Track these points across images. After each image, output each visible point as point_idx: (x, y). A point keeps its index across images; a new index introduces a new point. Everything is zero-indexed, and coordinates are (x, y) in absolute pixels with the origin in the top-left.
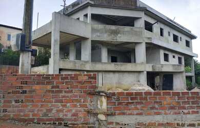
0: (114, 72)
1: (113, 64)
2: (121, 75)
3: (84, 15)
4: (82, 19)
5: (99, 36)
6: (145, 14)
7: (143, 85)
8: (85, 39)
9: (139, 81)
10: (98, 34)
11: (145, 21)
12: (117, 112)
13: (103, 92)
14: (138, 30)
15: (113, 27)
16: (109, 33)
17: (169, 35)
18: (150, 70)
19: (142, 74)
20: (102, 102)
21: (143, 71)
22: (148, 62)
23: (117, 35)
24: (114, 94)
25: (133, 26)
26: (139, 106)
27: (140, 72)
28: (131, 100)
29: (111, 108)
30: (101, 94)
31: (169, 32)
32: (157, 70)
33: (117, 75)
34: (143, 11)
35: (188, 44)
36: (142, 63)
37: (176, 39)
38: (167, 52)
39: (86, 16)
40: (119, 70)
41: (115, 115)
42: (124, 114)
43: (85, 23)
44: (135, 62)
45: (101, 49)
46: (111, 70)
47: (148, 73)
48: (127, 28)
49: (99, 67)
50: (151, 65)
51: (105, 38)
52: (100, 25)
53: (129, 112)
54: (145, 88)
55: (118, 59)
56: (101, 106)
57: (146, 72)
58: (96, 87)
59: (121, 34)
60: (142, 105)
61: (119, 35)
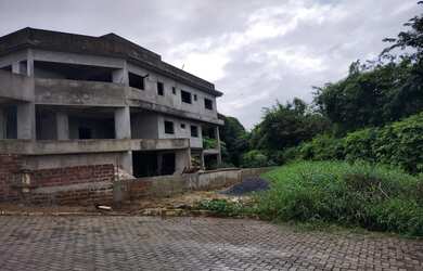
3: (21, 63)
4: (16, 69)
5: (48, 98)
6: (128, 62)
10: (48, 94)
11: (129, 73)
14: (116, 87)
15: (75, 84)
16: (67, 93)
17: (174, 92)
18: (138, 148)
19: (124, 155)
21: (126, 152)
23: (82, 95)
25: (111, 81)
27: (122, 153)
32: (148, 149)
35: (209, 105)
36: (125, 139)
37: (186, 98)
38: (170, 120)
39: (24, 63)
40: (86, 151)
43: (24, 77)
44: (114, 137)
47: (135, 153)
48: (99, 85)
50: (139, 141)
51: (61, 100)
52: (50, 80)
57: (130, 153)
59: (88, 94)
61: (85, 96)
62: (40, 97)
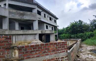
0: (22, 35)
1: (22, 31)
2: (26, 36)
3: (4, 4)
4: (3, 6)
5: (13, 16)
7: (37, 40)
8: (5, 17)
9: (35, 39)
10: (13, 15)
11: (37, 10)
12: (25, 57)
13: (16, 47)
14: (34, 14)
15: (22, 12)
16: (19, 15)
19: (37, 35)
20: (15, 53)
21: (37, 34)
22: (39, 29)
23: (24, 16)
24: (23, 47)
26: (37, 52)
27: (36, 34)
28: (33, 49)
29: (21, 55)
30: (15, 48)
31: (48, 16)
32: (43, 33)
33: (24, 36)
34: (36, 5)
35: (55, 21)
36: (37, 30)
40: (25, 33)
41: (24, 59)
42: (29, 58)
43: (5, 8)
44: (33, 29)
45: (15, 23)
46: (21, 34)
47: (40, 34)
48: (29, 13)
49: (14, 32)
50: (41, 31)
51: (17, 17)
52: (14, 10)
53: (32, 56)
54: (38, 42)
55: (25, 28)
56: (15, 55)
57: (38, 34)
58: (11, 44)
59: (26, 15)
60: (39, 51)
61: (25, 16)
62: (11, 16)
